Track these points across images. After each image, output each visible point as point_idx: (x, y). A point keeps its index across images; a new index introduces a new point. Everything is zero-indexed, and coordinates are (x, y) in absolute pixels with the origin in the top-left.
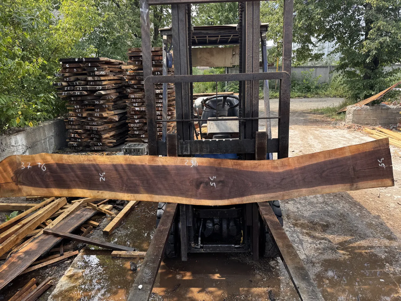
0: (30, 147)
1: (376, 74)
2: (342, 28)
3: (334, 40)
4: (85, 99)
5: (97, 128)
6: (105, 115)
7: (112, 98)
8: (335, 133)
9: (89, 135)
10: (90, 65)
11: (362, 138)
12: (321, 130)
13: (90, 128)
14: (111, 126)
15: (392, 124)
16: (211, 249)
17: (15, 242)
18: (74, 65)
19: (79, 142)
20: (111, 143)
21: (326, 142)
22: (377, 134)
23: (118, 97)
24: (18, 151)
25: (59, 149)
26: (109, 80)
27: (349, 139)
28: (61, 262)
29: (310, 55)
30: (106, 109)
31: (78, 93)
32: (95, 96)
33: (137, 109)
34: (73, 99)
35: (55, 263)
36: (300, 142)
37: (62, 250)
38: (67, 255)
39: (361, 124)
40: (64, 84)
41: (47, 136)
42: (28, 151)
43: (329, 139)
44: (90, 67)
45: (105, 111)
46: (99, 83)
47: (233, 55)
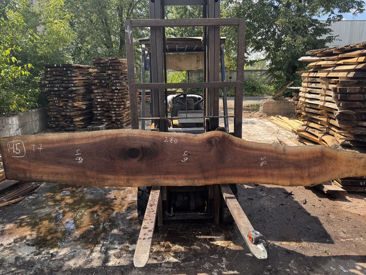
4: (61, 93)
5: (70, 114)
6: (76, 104)
7: (81, 92)
13: (65, 114)
14: (80, 112)
18: (54, 69)
19: (57, 124)
20: (80, 125)
23: (86, 92)
25: (42, 130)
26: (79, 80)
30: (77, 101)
31: (56, 89)
32: (69, 91)
33: (99, 100)
34: (53, 93)
40: (46, 82)
41: (34, 119)
42: (20, 129)
44: (65, 70)
45: (75, 102)
46: (71, 82)
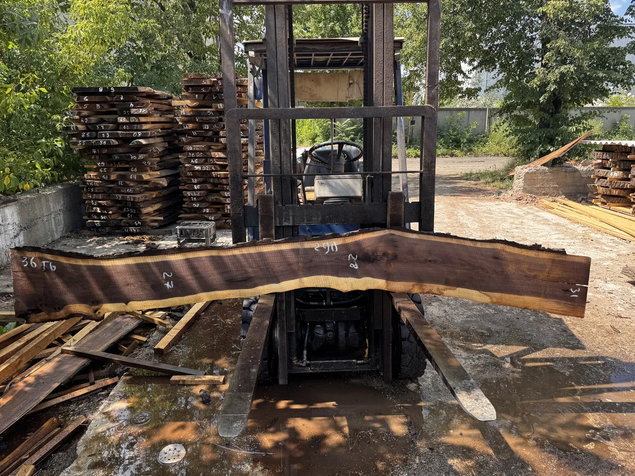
0: (25, 228)
1: (557, 120)
2: (507, 50)
3: (495, 68)
4: (114, 152)
5: (134, 198)
6: (146, 177)
7: (158, 150)
8: (499, 206)
9: (121, 208)
10: (122, 98)
11: (538, 214)
12: (476, 202)
13: (123, 197)
14: (155, 194)
15: (580, 193)
16: (322, 367)
17: (17, 366)
18: (97, 99)
19: (103, 220)
20: (155, 221)
21: (485, 220)
22: (558, 207)
23: (166, 149)
24: (7, 232)
25: (71, 232)
26: (153, 123)
27: (519, 215)
28: (92, 393)
29: (459, 90)
31: (103, 142)
32: (132, 147)
33: (197, 168)
34: (95, 152)
35: (82, 395)
36: (446, 220)
37: (92, 376)
38: (101, 383)
39: (536, 194)
40: (80, 127)
41: (52, 210)
42: (22, 233)
43: (489, 215)
44: (122, 101)
45: (146, 171)
46: (137, 127)
47: (350, 84)
